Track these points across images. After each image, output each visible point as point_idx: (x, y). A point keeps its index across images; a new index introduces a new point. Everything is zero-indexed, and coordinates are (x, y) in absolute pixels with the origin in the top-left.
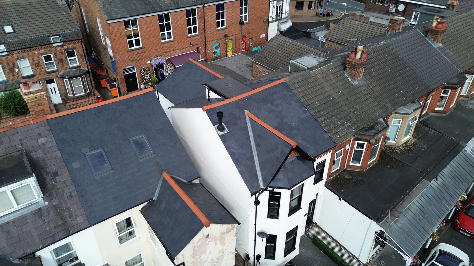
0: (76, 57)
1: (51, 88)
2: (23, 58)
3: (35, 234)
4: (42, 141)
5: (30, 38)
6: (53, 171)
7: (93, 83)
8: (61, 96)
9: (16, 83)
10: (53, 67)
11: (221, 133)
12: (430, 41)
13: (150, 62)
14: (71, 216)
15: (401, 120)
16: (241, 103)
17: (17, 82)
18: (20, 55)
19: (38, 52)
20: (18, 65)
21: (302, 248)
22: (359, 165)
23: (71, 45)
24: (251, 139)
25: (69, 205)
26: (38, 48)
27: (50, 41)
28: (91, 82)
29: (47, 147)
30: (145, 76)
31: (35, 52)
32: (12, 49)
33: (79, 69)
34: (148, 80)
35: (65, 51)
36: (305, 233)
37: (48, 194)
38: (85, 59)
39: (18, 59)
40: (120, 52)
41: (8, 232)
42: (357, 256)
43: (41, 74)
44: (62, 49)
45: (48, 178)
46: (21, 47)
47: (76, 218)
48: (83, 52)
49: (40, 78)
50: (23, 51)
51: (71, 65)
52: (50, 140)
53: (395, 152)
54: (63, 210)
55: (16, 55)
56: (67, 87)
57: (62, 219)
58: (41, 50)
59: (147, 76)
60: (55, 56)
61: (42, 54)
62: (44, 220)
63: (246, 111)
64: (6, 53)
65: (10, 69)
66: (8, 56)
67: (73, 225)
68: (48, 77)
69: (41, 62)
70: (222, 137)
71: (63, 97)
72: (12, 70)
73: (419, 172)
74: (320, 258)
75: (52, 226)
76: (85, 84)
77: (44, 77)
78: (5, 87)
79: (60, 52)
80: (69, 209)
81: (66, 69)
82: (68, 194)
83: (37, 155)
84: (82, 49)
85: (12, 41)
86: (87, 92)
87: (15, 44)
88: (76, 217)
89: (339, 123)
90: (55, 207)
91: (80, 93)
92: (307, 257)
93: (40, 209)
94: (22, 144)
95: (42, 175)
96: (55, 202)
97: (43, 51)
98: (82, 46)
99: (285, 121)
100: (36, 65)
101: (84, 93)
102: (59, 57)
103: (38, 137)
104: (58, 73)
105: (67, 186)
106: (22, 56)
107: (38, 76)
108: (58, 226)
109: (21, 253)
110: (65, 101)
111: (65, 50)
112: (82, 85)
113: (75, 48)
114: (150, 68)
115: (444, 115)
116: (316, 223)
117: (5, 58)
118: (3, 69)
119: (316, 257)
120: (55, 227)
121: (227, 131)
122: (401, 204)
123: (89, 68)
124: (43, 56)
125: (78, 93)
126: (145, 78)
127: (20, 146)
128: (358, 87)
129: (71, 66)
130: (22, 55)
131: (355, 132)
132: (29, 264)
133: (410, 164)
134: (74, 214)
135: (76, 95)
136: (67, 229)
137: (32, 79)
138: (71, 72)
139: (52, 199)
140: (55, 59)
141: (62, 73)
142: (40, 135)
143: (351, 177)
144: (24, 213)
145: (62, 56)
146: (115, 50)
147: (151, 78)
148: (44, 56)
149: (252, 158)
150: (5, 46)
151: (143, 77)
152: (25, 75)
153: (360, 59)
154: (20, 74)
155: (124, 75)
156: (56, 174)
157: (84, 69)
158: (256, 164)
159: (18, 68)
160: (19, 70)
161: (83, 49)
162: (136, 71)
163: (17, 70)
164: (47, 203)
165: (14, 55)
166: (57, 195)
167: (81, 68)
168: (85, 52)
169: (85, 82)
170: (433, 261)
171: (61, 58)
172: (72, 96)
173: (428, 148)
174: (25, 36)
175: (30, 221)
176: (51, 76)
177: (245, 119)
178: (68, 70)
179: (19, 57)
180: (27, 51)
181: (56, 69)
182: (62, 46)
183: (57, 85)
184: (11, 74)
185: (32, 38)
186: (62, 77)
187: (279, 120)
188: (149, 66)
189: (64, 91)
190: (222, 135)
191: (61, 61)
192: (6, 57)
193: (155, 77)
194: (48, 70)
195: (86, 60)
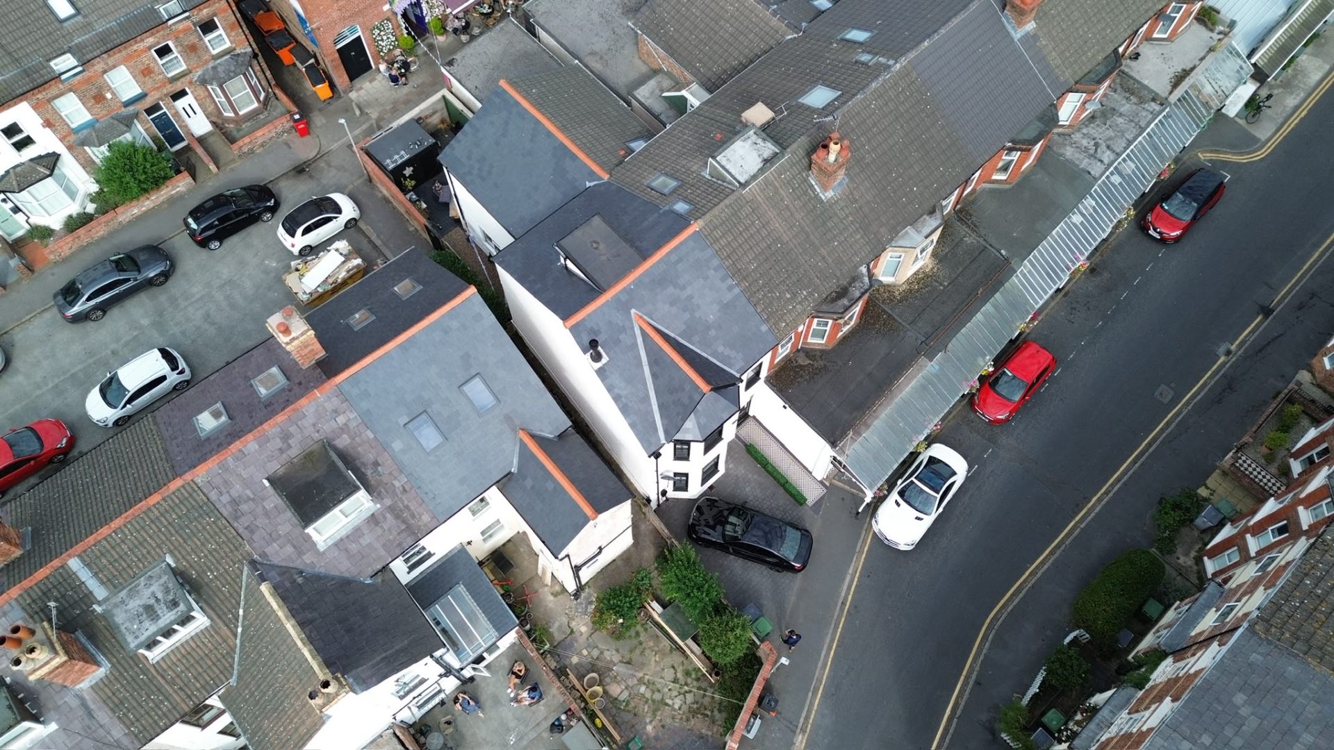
0: (221, 31)
1: (184, 108)
2: (114, 67)
3: (378, 545)
4: (341, 420)
5: (118, 24)
6: (371, 461)
7: (268, 73)
8: (208, 118)
9: (116, 122)
10: (177, 65)
11: (598, 365)
12: (1008, 22)
13: (391, 5)
14: (413, 516)
15: (903, 255)
16: (623, 298)
17: (117, 120)
18: (107, 64)
19: (141, 46)
20: (108, 85)
21: (730, 462)
22: (823, 342)
23: (205, 10)
24: (644, 364)
25: (406, 502)
26: (139, 38)
27: (160, 18)
28: (264, 73)
29: (352, 428)
30: (382, 40)
31: (135, 47)
32: (88, 57)
33: (234, 55)
34: (390, 45)
35: (195, 27)
36: (737, 436)
37: (375, 494)
38: (240, 30)
39: (105, 72)
40: (321, 8)
41: (346, 550)
42: (810, 470)
43: (158, 88)
44: (188, 23)
45: (369, 472)
46: (104, 49)
47: (420, 518)
48: (234, 18)
49: (157, 97)
50: (111, 53)
51: (214, 49)
52: (352, 416)
53: (891, 299)
54: (401, 510)
55: (98, 66)
56: (216, 100)
57: (404, 522)
58: (147, 40)
59: (388, 38)
60: (176, 43)
61: (150, 48)
62: (382, 527)
63: (633, 311)
64: (80, 69)
65: (94, 98)
66: (84, 73)
67: (420, 526)
68: (173, 89)
69: (152, 65)
70: (601, 373)
71: (214, 119)
72: (99, 98)
73: (920, 342)
74: (755, 476)
75: (395, 533)
76: (253, 84)
77: (165, 91)
78: (97, 136)
79: (185, 30)
80: (407, 507)
81: (206, 62)
82: (401, 488)
83: (343, 442)
84: (230, 11)
85: (83, 41)
86: (262, 98)
87: (91, 45)
88: (420, 515)
89: (788, 296)
90: (391, 509)
91: (248, 105)
92: (736, 476)
93: (373, 515)
94: (318, 432)
95: (359, 469)
96: (388, 502)
97: (151, 40)
98: (230, 5)
99: (697, 314)
100: (145, 73)
101: (256, 105)
102: (186, 43)
103: (335, 415)
104: (191, 75)
105: (395, 478)
106: (110, 64)
107: (153, 93)
108: (401, 532)
109: (370, 571)
110: (217, 127)
111: (194, 25)
112: (249, 90)
113: (215, 15)
114: (393, 18)
115: (1007, 187)
116: (754, 417)
117: (78, 77)
118: (80, 100)
119: (750, 476)
120: (399, 534)
121: (605, 359)
122: (874, 411)
123: (254, 46)
124: (153, 51)
125: (244, 107)
126: (383, 44)
127: (317, 435)
128: (831, 204)
129: (214, 52)
130: (111, 61)
131: (813, 307)
132: (383, 581)
133: (909, 324)
134: (415, 513)
135: (241, 113)
136: (413, 533)
137: (143, 102)
138: (220, 69)
139: (382, 499)
140: (180, 48)
141: (199, 73)
142: (336, 412)
143: (809, 362)
144: (356, 524)
145: (193, 39)
146: (309, 7)
147: (396, 40)
148: (155, 51)
149: (647, 398)
150: (74, 55)
151: (380, 42)
152: (125, 98)
153: (836, 161)
154: (117, 100)
155: (338, 50)
156: (376, 464)
157: (243, 51)
158: (654, 407)
159: (110, 89)
160: (113, 94)
161: (233, 11)
162: (360, 33)
163: (109, 96)
164: (378, 506)
165: (96, 68)
166: (387, 492)
167: (238, 51)
168: (238, 15)
169: (252, 79)
170: (913, 479)
171: (190, 43)
172: (232, 115)
173: (949, 284)
174: (105, 21)
175: (366, 532)
176: (178, 87)
177: (632, 328)
178: (211, 64)
179: (106, 67)
180: (120, 51)
181: (184, 67)
182: (187, 18)
183: (196, 99)
184: (98, 106)
185: (121, 22)
186: (203, 82)
187: (687, 316)
188: (389, 14)
189: (212, 107)
190: (600, 368)
191: (192, 50)
192: (81, 75)
193: (406, 35)
194: (170, 75)
195: (243, 31)
